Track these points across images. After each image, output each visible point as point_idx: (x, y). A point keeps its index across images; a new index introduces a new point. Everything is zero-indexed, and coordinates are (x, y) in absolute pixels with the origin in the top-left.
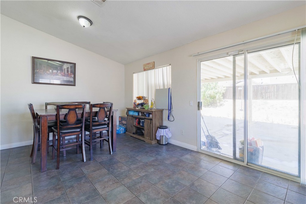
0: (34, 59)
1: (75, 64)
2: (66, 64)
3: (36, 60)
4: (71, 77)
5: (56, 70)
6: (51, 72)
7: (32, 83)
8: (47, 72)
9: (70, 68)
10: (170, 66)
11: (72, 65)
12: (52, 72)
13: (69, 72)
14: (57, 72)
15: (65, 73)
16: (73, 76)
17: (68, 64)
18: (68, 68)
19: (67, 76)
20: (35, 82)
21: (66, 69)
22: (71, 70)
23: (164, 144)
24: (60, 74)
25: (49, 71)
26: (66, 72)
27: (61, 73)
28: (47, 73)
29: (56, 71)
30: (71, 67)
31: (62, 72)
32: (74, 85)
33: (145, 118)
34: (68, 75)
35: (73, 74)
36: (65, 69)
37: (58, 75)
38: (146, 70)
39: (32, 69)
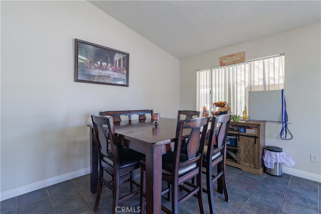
0: (78, 44)
1: (128, 55)
2: (117, 53)
3: (80, 44)
4: (123, 73)
5: (105, 62)
6: (99, 65)
7: (75, 81)
8: (95, 64)
9: (122, 60)
10: (283, 57)
11: (125, 55)
12: (101, 64)
13: (122, 67)
14: (107, 65)
15: (116, 67)
16: (125, 72)
17: (121, 54)
18: (120, 60)
19: (119, 72)
20: (78, 79)
21: (118, 62)
22: (123, 64)
23: (278, 175)
24: (110, 69)
25: (97, 64)
26: (118, 66)
27: (111, 67)
28: (94, 66)
29: (105, 64)
30: (123, 58)
31: (113, 66)
32: (127, 86)
33: (239, 135)
34: (120, 70)
35: (125, 69)
36: (116, 61)
37: (108, 70)
38: (226, 64)
39: (76, 59)
